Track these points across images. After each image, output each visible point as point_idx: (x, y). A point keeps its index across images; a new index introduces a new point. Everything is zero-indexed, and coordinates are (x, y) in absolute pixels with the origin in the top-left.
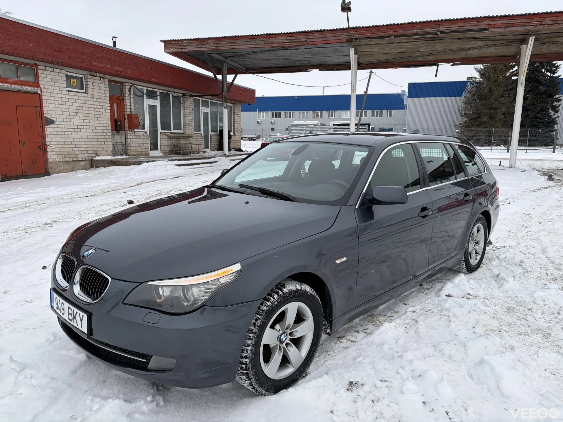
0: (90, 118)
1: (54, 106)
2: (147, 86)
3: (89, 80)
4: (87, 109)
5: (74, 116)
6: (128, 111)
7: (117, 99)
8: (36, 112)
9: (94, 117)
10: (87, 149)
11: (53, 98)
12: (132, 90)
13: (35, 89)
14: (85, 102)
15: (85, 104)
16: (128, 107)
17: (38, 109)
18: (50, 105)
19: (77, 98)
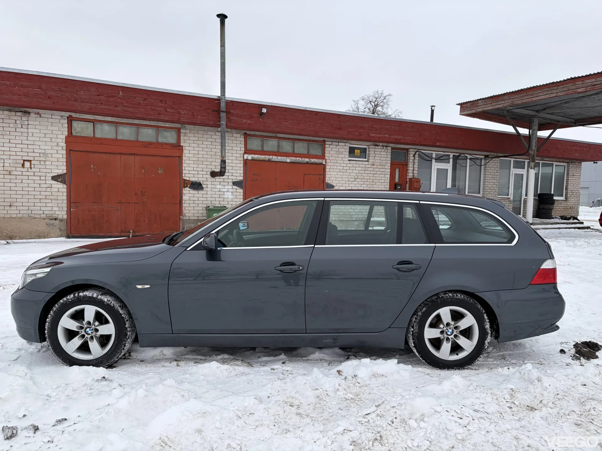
0: (368, 183)
1: (336, 173)
2: (436, 150)
3: (371, 150)
4: (367, 175)
5: (353, 181)
6: (410, 175)
7: (400, 165)
8: (320, 179)
9: (373, 182)
10: (361, 211)
11: (335, 167)
12: (417, 156)
13: (321, 160)
14: (365, 169)
15: (365, 171)
16: (410, 171)
17: (322, 177)
18: (332, 173)
19: (358, 166)
